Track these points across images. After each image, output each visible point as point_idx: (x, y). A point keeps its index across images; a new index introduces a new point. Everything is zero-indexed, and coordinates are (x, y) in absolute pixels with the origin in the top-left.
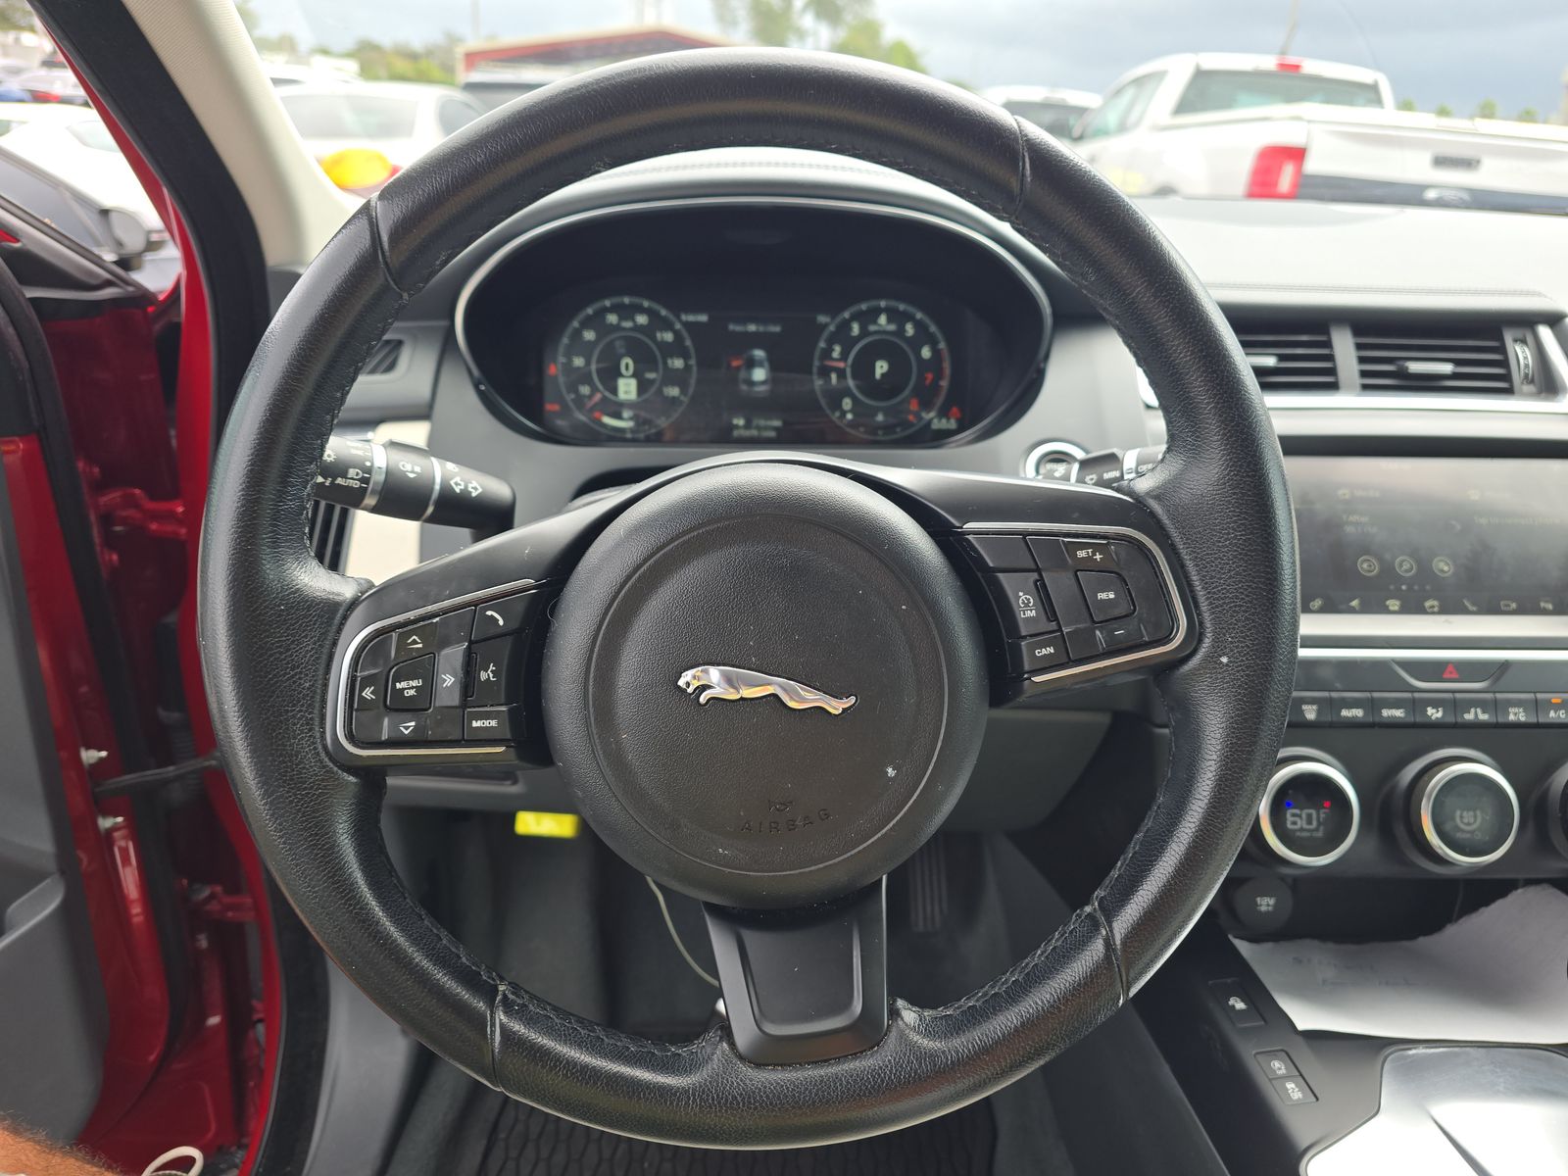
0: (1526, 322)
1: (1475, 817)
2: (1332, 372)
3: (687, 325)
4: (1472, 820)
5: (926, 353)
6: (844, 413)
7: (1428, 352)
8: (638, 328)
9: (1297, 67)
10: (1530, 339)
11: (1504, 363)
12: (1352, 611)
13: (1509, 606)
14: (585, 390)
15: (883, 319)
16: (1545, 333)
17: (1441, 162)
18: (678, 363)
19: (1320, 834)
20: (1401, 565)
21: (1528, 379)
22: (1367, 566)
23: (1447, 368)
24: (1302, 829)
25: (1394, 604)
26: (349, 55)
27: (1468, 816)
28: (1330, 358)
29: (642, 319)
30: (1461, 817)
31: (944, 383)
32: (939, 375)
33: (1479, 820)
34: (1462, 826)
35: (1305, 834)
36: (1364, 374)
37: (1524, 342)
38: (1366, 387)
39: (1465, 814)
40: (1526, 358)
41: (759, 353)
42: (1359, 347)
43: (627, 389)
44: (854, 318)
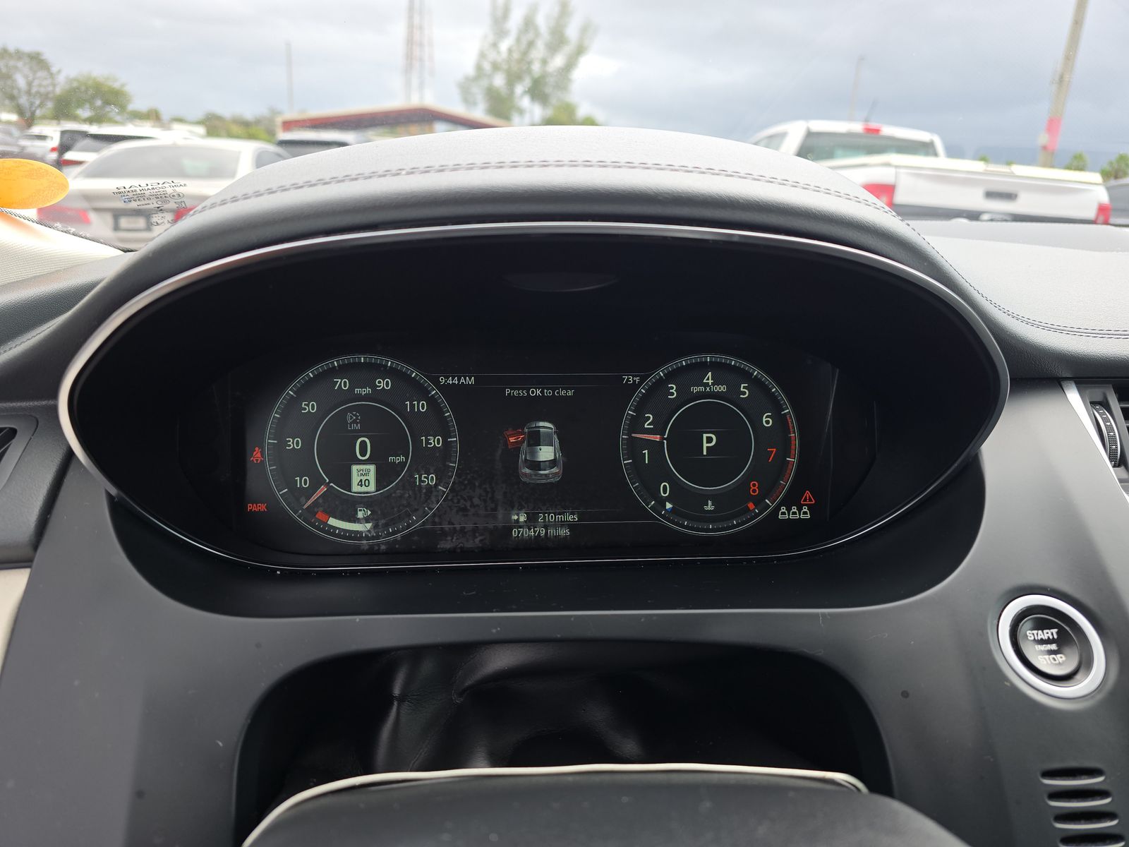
3: (444, 389)
5: (767, 420)
6: (661, 502)
8: (377, 396)
9: (877, 131)
14: (303, 482)
15: (709, 378)
17: (990, 195)
18: (435, 442)
26: (199, 123)
29: (383, 384)
31: (793, 460)
32: (786, 451)
41: (545, 426)
43: (363, 479)
44: (671, 377)
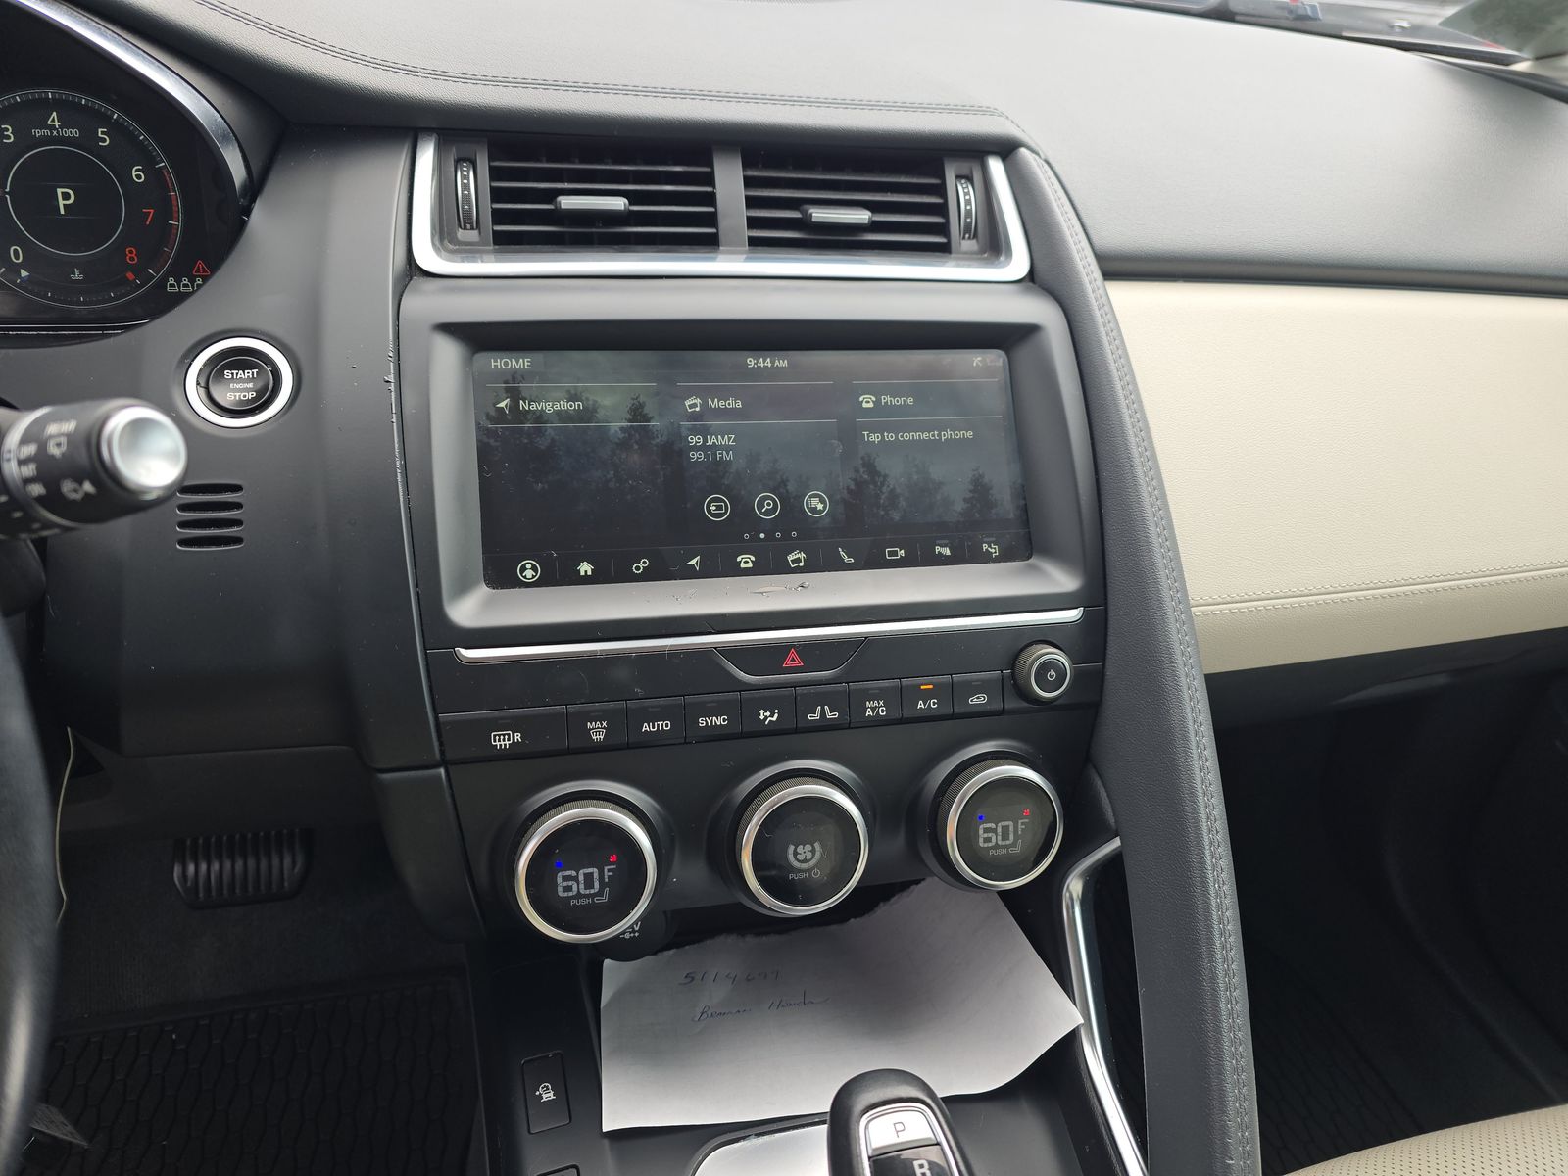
0: (974, 150)
1: (813, 851)
2: (711, 219)
4: (809, 855)
5: (137, 174)
6: (14, 269)
7: (842, 193)
10: (977, 177)
11: (942, 210)
12: (690, 574)
13: (895, 553)
15: (54, 120)
16: (996, 167)
19: (605, 899)
20: (761, 505)
21: (970, 232)
22: (717, 508)
23: (862, 216)
24: (579, 895)
25: (746, 561)
27: (804, 851)
28: (710, 199)
30: (795, 853)
31: (176, 223)
32: (165, 210)
33: (818, 855)
34: (796, 864)
35: (584, 901)
36: (753, 223)
37: (970, 179)
38: (754, 242)
39: (800, 849)
40: (968, 202)
42: (749, 183)
44: (3, 116)
